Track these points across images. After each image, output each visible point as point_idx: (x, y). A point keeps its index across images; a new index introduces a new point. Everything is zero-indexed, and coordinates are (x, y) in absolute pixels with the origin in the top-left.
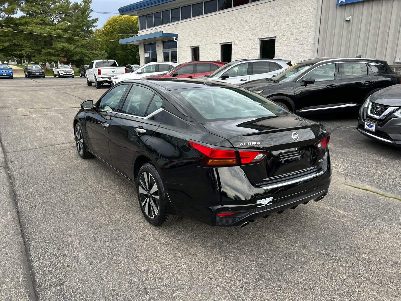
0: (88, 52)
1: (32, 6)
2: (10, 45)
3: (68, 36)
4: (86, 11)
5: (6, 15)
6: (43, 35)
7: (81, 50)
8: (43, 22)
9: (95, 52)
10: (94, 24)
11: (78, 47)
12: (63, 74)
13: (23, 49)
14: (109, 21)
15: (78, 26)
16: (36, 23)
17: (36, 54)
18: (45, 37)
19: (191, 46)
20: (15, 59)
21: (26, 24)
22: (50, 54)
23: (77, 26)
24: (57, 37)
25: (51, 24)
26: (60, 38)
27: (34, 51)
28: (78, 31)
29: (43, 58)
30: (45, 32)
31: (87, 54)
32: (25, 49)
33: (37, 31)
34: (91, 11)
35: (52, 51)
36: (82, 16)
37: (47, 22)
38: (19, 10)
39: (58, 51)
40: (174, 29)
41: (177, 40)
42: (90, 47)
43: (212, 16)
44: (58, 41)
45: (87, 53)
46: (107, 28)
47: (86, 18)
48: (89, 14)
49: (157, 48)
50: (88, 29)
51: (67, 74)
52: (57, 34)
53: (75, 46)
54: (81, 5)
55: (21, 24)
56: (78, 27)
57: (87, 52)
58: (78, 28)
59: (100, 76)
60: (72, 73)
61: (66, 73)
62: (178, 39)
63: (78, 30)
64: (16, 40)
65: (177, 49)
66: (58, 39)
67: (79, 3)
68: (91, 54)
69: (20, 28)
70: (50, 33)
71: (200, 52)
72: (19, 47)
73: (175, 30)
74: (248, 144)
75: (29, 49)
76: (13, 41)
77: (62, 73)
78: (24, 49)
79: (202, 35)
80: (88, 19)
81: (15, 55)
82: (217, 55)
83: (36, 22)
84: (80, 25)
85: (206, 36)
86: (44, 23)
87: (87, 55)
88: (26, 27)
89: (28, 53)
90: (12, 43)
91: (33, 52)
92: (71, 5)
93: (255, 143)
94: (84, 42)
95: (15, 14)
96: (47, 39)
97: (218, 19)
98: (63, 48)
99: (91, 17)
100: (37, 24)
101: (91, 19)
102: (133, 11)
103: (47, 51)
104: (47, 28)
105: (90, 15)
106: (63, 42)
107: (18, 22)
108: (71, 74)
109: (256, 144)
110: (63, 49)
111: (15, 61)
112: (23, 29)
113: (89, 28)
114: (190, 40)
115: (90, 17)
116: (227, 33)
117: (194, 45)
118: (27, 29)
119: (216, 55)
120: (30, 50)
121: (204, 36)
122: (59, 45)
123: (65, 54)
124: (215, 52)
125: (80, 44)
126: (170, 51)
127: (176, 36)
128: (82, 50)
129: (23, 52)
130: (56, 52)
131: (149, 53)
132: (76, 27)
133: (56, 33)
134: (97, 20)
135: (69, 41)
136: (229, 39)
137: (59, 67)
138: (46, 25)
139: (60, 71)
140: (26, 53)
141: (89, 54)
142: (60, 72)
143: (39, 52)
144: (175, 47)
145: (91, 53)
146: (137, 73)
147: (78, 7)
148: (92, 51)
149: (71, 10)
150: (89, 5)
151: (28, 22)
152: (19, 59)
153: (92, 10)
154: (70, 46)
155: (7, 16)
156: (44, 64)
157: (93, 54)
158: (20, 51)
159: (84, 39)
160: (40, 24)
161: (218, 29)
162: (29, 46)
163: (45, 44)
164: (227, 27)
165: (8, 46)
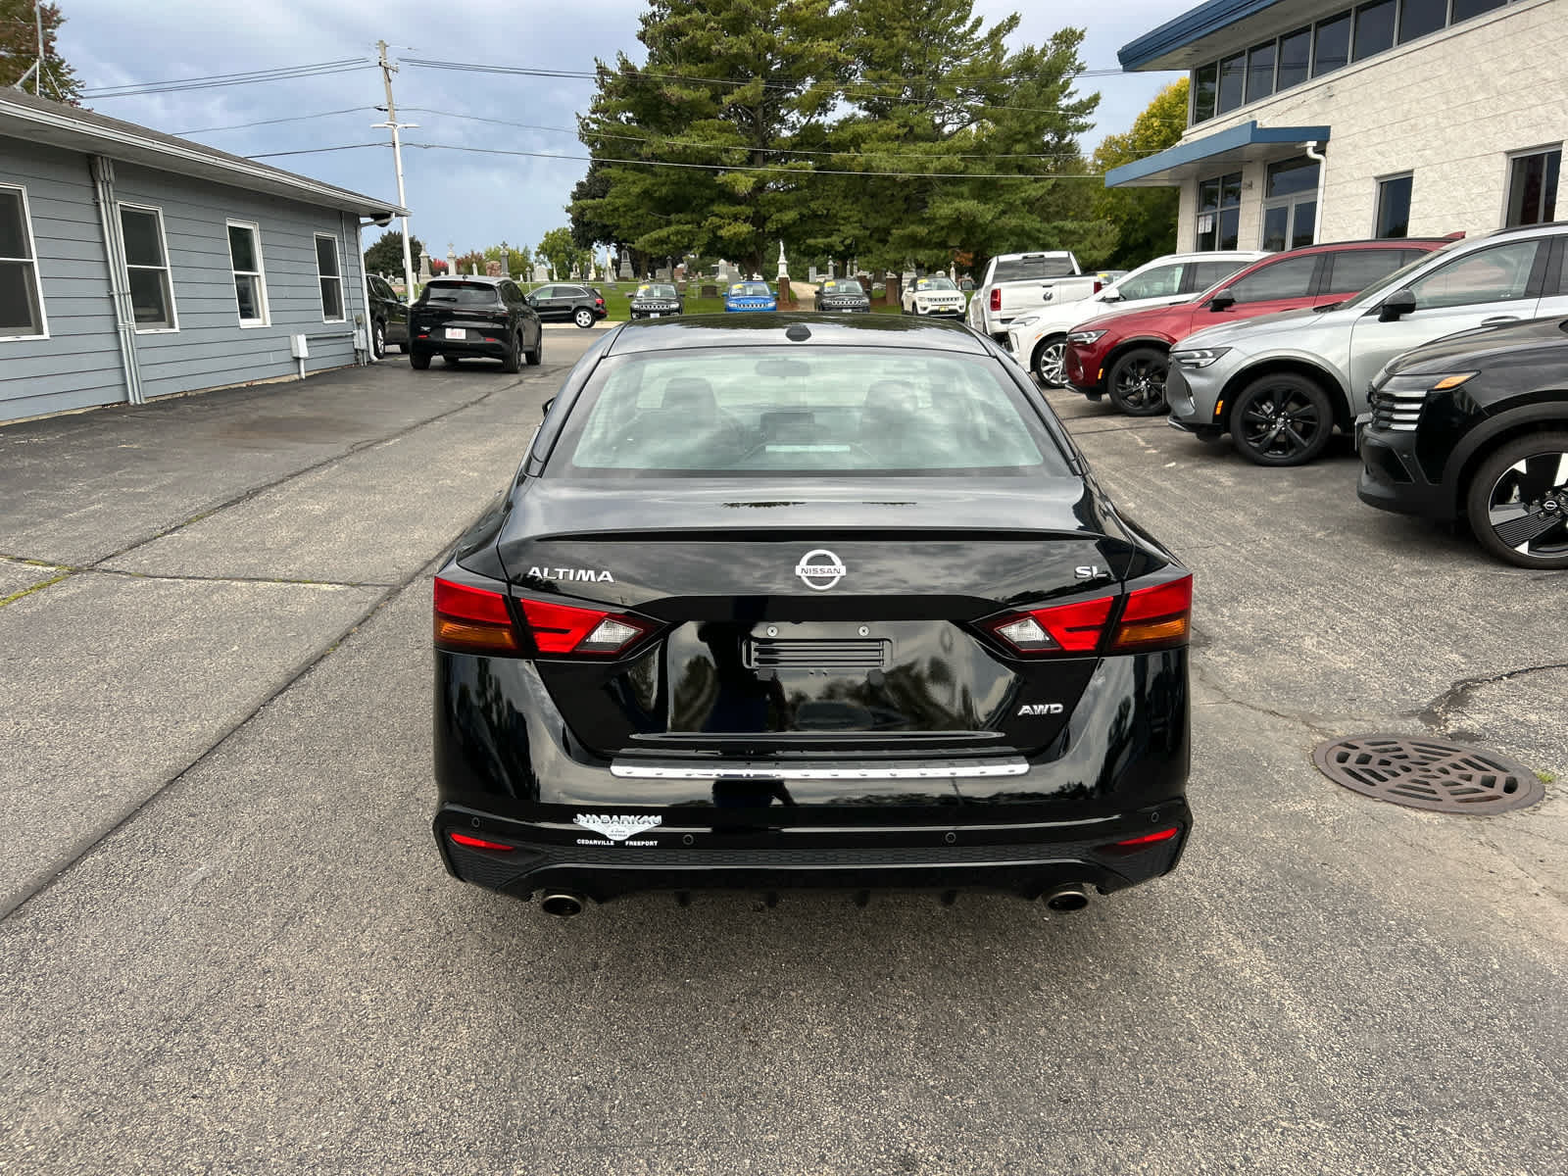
0: (1045, 225)
1: (881, 78)
2: (802, 216)
3: (981, 171)
4: (1060, 73)
5: (801, 118)
6: (900, 176)
7: (1020, 222)
8: (906, 130)
9: (1069, 225)
10: (1081, 121)
11: (1010, 209)
12: (926, 312)
13: (837, 227)
14: (1161, 101)
15: (1020, 133)
16: (886, 138)
17: (872, 243)
18: (906, 183)
19: (1376, 174)
20: (831, 262)
21: (856, 141)
22: (916, 243)
23: (1016, 134)
24: (945, 181)
25: (935, 134)
26: (955, 182)
27: (868, 232)
28: (1016, 153)
29: (891, 256)
30: (907, 166)
31: (1041, 236)
32: (842, 228)
33: (883, 164)
34: (1080, 69)
35: (922, 231)
36: (1039, 95)
37: (918, 130)
38: (841, 97)
39: (942, 228)
40: (1317, 108)
41: (1323, 152)
42: (1058, 206)
43: (1479, 31)
44: (947, 194)
45: (1039, 231)
46: (1147, 128)
47: (1052, 101)
48: (1066, 84)
49: (1245, 196)
50: (1059, 142)
51: (942, 309)
52: (946, 169)
53: (1001, 207)
54: (1043, 52)
55: (841, 146)
56: (1020, 136)
57: (1038, 226)
58: (1018, 141)
59: (996, 314)
60: (957, 308)
61: (937, 308)
62: (1330, 147)
63: (1019, 147)
64: (820, 201)
65: (1320, 191)
66: (950, 189)
67: (1038, 49)
68: (1056, 231)
69: (835, 157)
70: (923, 167)
71: (1414, 198)
72: (826, 222)
73: (1319, 111)
74: (561, 577)
75: (854, 228)
76: (813, 205)
77: (925, 309)
78: (839, 230)
79: (1431, 120)
80: (1064, 102)
81: (828, 250)
82: (1490, 208)
83: (885, 132)
84: (1026, 129)
85: (1445, 123)
86: (911, 136)
87: (1038, 239)
88: (853, 153)
89: (848, 242)
90: (805, 211)
91: (865, 237)
92: (1006, 58)
93: (591, 573)
94: (1034, 191)
95: (829, 113)
96: (911, 190)
97: (1508, 39)
98: (958, 220)
99: (1076, 92)
100: (889, 139)
101: (1074, 101)
102: (1169, 49)
103: (908, 231)
104: (916, 152)
105: (1071, 88)
106: (960, 196)
107: (831, 138)
108: (955, 311)
109: (593, 579)
110: (957, 223)
111: (831, 269)
112: (843, 161)
113: (1064, 137)
114: (1379, 147)
115: (1071, 95)
116: (1545, 101)
117: (1392, 166)
118: (853, 159)
119: (1483, 206)
120: (857, 232)
121: (1438, 123)
122: (943, 209)
123: (963, 240)
124: (1480, 195)
125: (1017, 198)
126: (1292, 202)
127: (1322, 135)
128: (1023, 219)
129: (835, 239)
130: (933, 233)
131: (1214, 215)
132: (1012, 139)
133: (939, 167)
134: (1095, 100)
135: (985, 190)
136: (1552, 127)
137: (919, 288)
138: (918, 138)
139: (921, 299)
140: (842, 242)
141: (1046, 233)
142: (919, 305)
143: (882, 236)
144: (1313, 182)
145: (1055, 228)
146: (1104, 300)
147: (1030, 62)
148: (1061, 223)
149: (1006, 77)
150: (1073, 49)
151: (860, 135)
152: (839, 264)
153: (1084, 69)
154: (982, 207)
155: (804, 121)
156: (894, 276)
157: (1061, 230)
158: (826, 237)
159: (1036, 181)
160: (897, 137)
161: (1503, 87)
162: (855, 219)
163: (905, 207)
164: (1549, 74)
165: (795, 223)
